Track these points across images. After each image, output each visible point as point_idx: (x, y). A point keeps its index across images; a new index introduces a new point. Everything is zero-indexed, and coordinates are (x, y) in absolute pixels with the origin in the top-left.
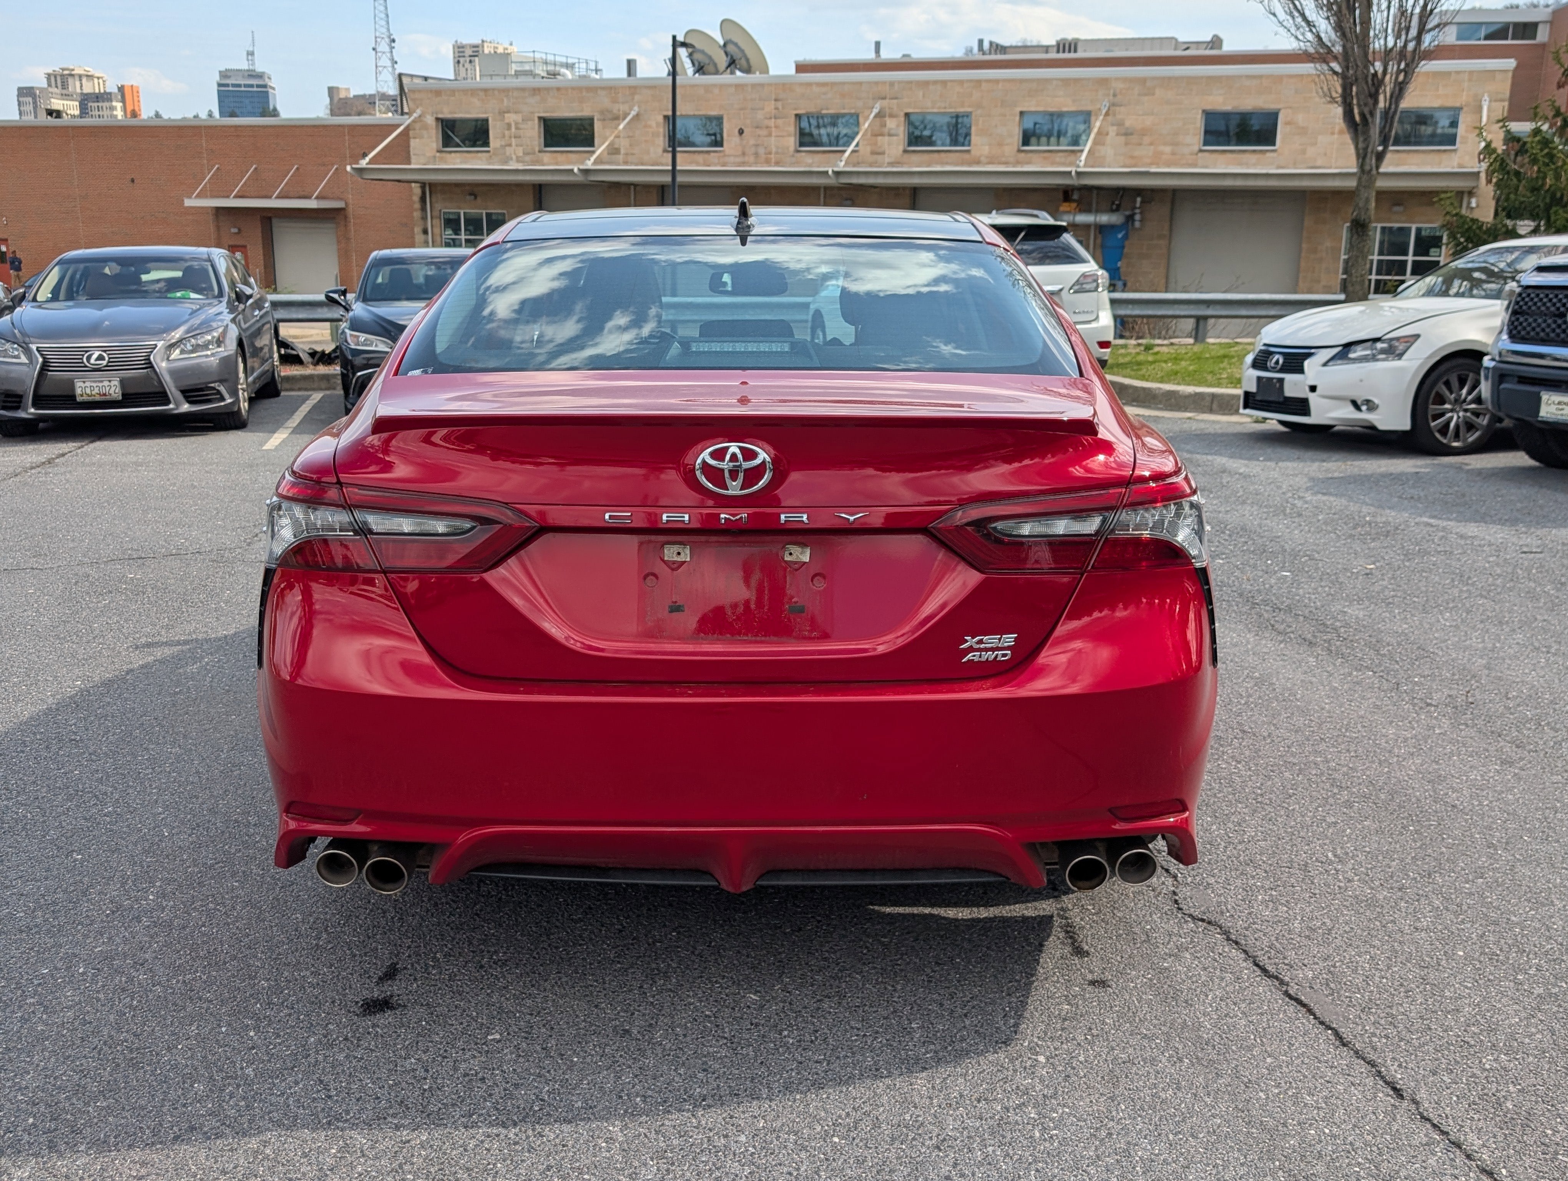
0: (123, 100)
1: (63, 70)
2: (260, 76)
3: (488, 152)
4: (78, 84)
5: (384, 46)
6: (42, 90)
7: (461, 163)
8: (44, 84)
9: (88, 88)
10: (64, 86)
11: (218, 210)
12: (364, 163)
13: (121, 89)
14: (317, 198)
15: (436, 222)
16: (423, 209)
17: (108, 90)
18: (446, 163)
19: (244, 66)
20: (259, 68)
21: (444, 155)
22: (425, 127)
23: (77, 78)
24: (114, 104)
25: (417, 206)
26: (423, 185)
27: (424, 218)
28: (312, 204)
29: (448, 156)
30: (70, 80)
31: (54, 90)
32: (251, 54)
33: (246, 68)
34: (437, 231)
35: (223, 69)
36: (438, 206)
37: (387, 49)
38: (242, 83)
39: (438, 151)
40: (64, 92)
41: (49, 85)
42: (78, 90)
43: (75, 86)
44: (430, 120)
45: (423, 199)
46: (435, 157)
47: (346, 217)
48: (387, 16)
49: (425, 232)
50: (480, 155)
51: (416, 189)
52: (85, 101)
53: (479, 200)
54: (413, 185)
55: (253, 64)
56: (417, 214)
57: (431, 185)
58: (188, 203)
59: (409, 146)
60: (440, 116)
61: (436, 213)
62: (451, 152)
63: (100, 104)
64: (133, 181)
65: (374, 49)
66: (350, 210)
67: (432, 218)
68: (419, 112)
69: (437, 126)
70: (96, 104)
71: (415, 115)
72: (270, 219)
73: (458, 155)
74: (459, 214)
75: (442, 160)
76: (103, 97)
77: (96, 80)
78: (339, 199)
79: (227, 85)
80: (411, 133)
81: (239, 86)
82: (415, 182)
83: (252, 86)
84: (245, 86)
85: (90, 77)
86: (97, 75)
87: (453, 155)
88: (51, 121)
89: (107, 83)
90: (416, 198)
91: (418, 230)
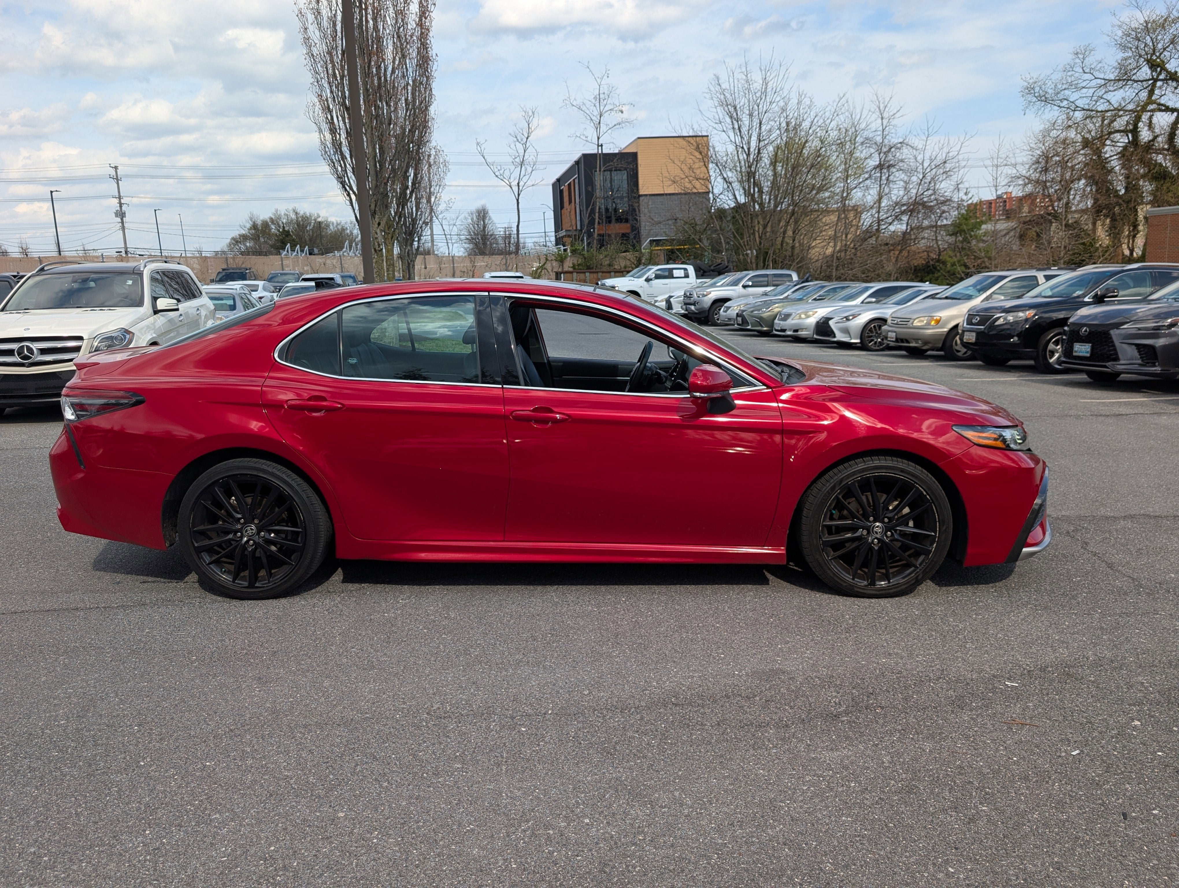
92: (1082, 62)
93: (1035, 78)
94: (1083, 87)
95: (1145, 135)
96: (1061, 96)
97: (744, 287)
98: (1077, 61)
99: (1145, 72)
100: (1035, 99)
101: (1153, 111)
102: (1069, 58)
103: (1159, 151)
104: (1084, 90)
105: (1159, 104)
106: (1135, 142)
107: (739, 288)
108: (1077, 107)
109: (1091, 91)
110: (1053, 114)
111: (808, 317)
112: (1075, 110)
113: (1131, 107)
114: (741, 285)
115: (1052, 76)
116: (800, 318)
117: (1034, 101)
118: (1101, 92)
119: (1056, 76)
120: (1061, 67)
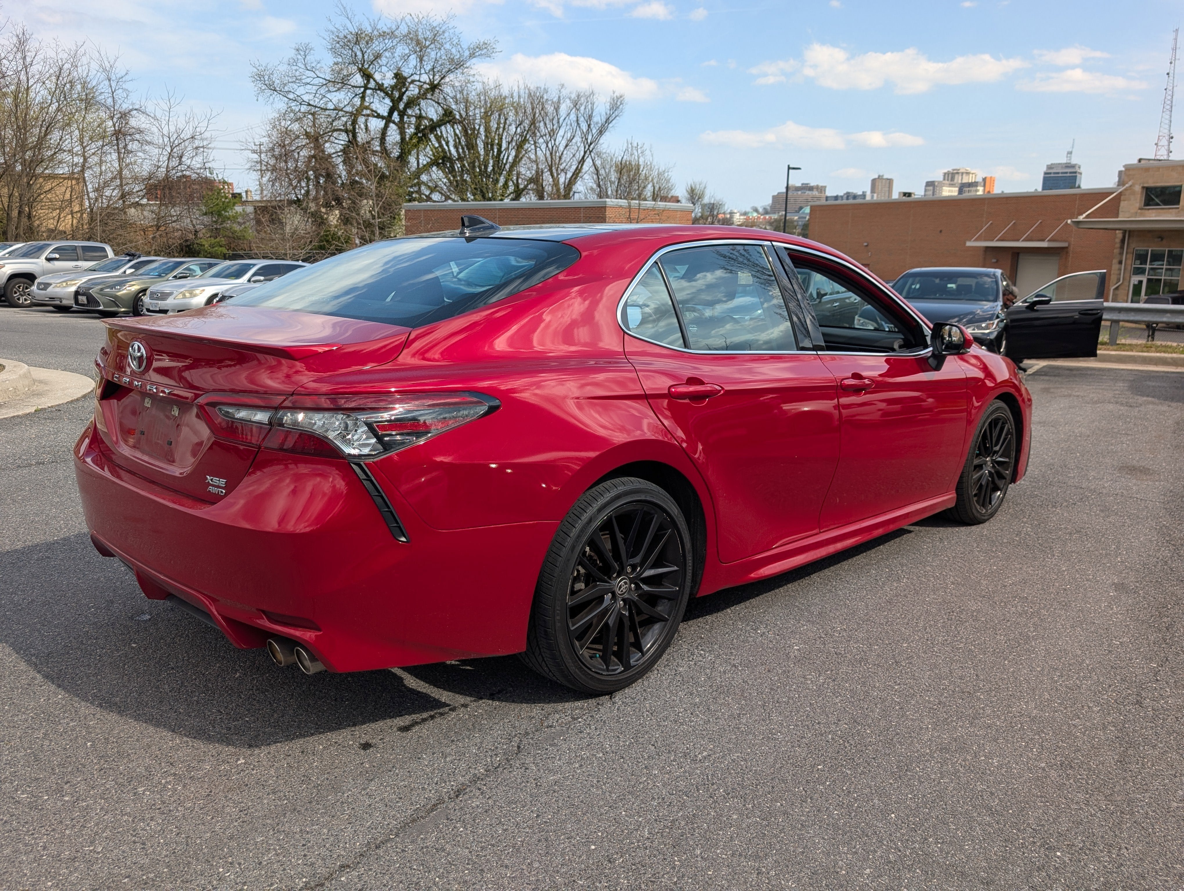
0: (984, 186)
1: (954, 170)
2: (1073, 166)
3: (1178, 208)
4: (960, 178)
5: (1164, 142)
6: (939, 182)
7: (1155, 216)
8: (941, 179)
9: (965, 180)
10: (953, 179)
11: (987, 248)
12: (1081, 218)
13: (984, 180)
14: (1048, 241)
15: (1130, 256)
16: (1122, 247)
17: (977, 180)
18: (1144, 216)
19: (1064, 160)
20: (1074, 161)
21: (1143, 211)
22: (1134, 193)
23: (960, 174)
24: (979, 188)
25: (1118, 245)
26: (1125, 232)
27: (1121, 254)
28: (1044, 244)
29: (1147, 212)
30: (956, 176)
31: (946, 182)
32: (1070, 153)
33: (1065, 161)
34: (1129, 262)
35: (1049, 163)
36: (1133, 245)
37: (1166, 143)
38: (1060, 171)
39: (1140, 209)
40: (952, 183)
41: (944, 179)
42: (960, 182)
43: (958, 180)
44: (1138, 188)
45: (1123, 241)
46: (1136, 213)
47: (1067, 252)
48: (1171, 121)
49: (1120, 262)
50: (1170, 210)
51: (1119, 234)
52: (962, 187)
53: (1164, 241)
54: (1117, 232)
55: (1070, 159)
56: (1117, 251)
57: (1130, 231)
58: (969, 244)
59: (1119, 206)
60: (1146, 185)
61: (1131, 250)
62: (1149, 209)
63: (970, 189)
64: (941, 231)
65: (1156, 144)
66: (1071, 249)
67: (1127, 253)
68: (1130, 183)
69: (1142, 192)
70: (968, 189)
71: (1127, 185)
72: (1018, 254)
73: (1154, 211)
74: (1147, 251)
75: (1141, 215)
76: (973, 185)
77: (971, 175)
78: (1065, 241)
79: (1050, 173)
80: (1122, 198)
81: (1058, 173)
82: (1119, 229)
83: (1066, 173)
84: (1062, 173)
85: (968, 173)
86: (972, 172)
87: (1150, 211)
88: (905, 199)
89: (977, 177)
90: (1118, 240)
91: (1115, 261)
92: (304, 59)
93: (264, 65)
94: (308, 84)
95: (362, 137)
96: (286, 89)
97: (49, 260)
98: (299, 57)
99: (358, 80)
100: (264, 87)
101: (368, 115)
102: (292, 53)
103: (374, 153)
104: (309, 87)
105: (372, 111)
106: (353, 141)
107: (42, 260)
108: (304, 101)
109: (315, 88)
110: (280, 104)
111: (194, 296)
112: (301, 104)
113: (349, 109)
114: (43, 257)
115: (279, 67)
116: (184, 297)
117: (263, 88)
118: (323, 91)
119: (283, 68)
120: (286, 60)
